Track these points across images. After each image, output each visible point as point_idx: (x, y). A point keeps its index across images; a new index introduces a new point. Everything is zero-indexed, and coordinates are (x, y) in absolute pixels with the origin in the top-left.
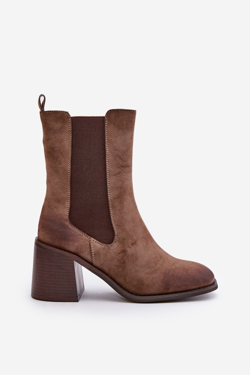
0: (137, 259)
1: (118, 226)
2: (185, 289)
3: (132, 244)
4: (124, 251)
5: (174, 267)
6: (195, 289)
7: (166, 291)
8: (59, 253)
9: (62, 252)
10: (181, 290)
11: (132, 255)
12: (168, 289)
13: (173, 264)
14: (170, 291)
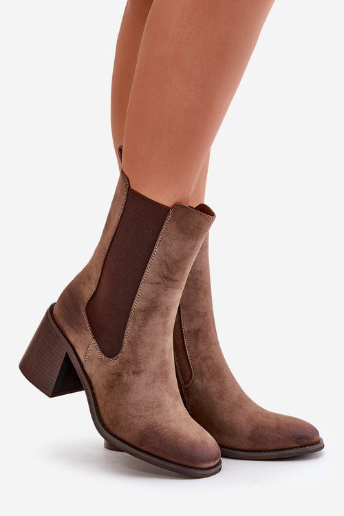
0: (128, 392)
1: (130, 343)
2: (162, 456)
3: (134, 373)
4: (119, 375)
5: (165, 425)
6: (173, 463)
7: (138, 446)
8: (57, 334)
9: (60, 335)
10: (156, 454)
11: (126, 384)
12: (142, 445)
13: (169, 421)
14: (143, 448)
